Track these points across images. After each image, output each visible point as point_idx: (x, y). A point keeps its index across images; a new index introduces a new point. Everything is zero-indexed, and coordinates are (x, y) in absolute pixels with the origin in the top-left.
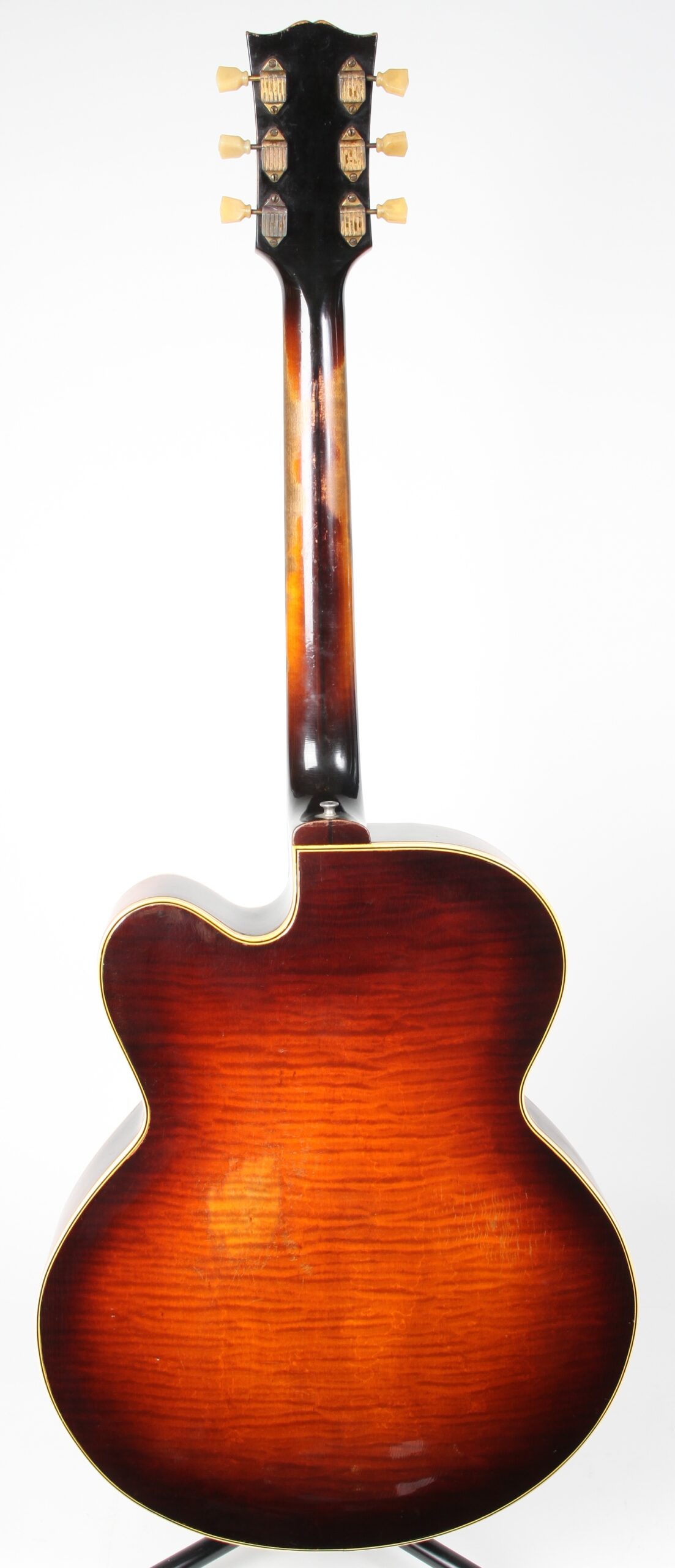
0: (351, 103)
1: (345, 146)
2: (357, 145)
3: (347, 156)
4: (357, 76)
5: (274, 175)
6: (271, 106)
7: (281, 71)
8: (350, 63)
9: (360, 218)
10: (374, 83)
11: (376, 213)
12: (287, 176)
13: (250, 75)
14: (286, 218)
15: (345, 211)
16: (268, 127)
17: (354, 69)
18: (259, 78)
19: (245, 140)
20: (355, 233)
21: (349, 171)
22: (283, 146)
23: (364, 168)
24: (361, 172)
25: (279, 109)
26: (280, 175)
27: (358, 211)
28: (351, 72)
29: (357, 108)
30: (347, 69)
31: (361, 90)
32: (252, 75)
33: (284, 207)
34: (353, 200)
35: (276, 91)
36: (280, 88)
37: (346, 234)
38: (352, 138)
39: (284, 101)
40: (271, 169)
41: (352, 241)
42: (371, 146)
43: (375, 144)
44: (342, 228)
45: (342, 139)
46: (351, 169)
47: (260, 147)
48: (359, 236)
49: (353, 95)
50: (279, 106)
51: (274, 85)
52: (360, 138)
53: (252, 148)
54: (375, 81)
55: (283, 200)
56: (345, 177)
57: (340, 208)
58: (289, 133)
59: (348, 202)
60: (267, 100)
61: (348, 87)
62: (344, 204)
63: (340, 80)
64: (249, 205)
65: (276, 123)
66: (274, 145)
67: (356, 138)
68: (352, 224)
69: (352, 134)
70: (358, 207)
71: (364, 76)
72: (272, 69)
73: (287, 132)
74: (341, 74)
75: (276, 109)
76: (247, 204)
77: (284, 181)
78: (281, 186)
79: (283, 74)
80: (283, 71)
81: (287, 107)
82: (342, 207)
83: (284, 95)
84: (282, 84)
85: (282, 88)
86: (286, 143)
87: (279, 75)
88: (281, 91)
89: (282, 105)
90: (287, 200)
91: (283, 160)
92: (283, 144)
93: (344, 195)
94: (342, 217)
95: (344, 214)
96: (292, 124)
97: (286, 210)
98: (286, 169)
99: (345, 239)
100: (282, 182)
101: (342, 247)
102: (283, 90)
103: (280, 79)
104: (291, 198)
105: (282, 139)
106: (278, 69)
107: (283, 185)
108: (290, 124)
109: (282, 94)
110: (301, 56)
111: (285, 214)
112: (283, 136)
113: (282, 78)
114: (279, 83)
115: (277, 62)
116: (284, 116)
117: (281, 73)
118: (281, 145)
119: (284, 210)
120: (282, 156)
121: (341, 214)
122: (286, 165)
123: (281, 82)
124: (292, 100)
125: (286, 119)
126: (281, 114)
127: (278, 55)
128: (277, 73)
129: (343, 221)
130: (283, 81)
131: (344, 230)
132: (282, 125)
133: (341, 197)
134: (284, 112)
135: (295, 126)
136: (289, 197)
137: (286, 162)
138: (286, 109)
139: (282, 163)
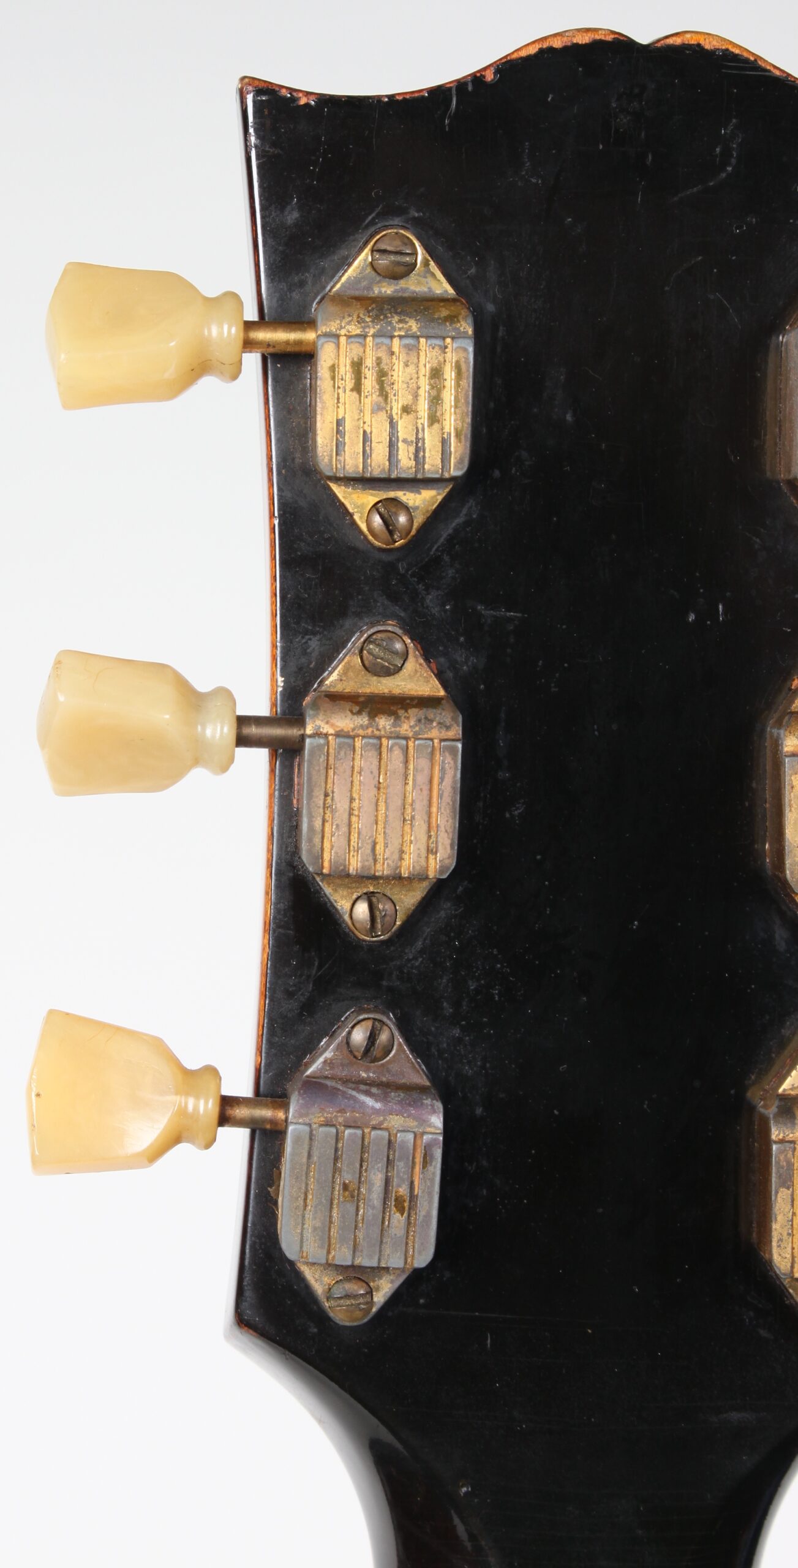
5: (369, 897)
6: (370, 498)
7: (443, 300)
12: (445, 910)
13: (251, 314)
14: (438, 1153)
16: (348, 623)
18: (310, 336)
19: (203, 686)
22: (435, 733)
25: (418, 520)
26: (409, 899)
32: (263, 321)
33: (423, 1090)
35: (406, 410)
36: (436, 400)
39: (455, 470)
40: (355, 865)
44: (777, 1227)
45: (796, 705)
47: (293, 732)
50: (422, 501)
51: (400, 374)
53: (242, 741)
55: (419, 1047)
57: (769, 1109)
58: (467, 661)
60: (352, 462)
62: (792, 1082)
64: (211, 1072)
65: (394, 598)
66: (384, 723)
72: (387, 289)
73: (460, 656)
75: (402, 519)
76: (192, 1063)
77: (425, 939)
78: (409, 965)
79: (459, 321)
80: (454, 300)
81: (464, 511)
82: (783, 1103)
83: (458, 435)
84: (449, 374)
85: (448, 396)
86: (454, 719)
87: (433, 320)
88: (438, 414)
89: (440, 498)
90: (445, 1045)
91: (434, 815)
92: (437, 719)
93: (789, 1032)
94: (781, 1163)
95: (792, 1145)
96: (492, 609)
97: (439, 1106)
98: (448, 868)
99: (790, 1287)
100: (419, 944)
101: (763, 1333)
102: (453, 409)
103: (436, 352)
104: (467, 1038)
105: (432, 694)
106: (425, 293)
107: (422, 962)
108: (479, 607)
109: (447, 430)
110: (570, 219)
111: (430, 1136)
112: (436, 675)
113: (448, 340)
114: (428, 366)
115: (423, 254)
116: (446, 558)
117: (444, 313)
118: (423, 726)
119: (422, 1104)
120: (426, 792)
121: (775, 1142)
122: (452, 845)
123: (445, 361)
124: (497, 473)
125: (457, 575)
126: (430, 549)
127: (427, 214)
128: (420, 312)
129: (788, 1188)
130: (451, 356)
131: (792, 1243)
132: (435, 611)
133: (771, 1043)
134: (451, 539)
135: (510, 620)
136: (457, 1032)
137: (446, 831)
138: (460, 520)
139: (430, 837)
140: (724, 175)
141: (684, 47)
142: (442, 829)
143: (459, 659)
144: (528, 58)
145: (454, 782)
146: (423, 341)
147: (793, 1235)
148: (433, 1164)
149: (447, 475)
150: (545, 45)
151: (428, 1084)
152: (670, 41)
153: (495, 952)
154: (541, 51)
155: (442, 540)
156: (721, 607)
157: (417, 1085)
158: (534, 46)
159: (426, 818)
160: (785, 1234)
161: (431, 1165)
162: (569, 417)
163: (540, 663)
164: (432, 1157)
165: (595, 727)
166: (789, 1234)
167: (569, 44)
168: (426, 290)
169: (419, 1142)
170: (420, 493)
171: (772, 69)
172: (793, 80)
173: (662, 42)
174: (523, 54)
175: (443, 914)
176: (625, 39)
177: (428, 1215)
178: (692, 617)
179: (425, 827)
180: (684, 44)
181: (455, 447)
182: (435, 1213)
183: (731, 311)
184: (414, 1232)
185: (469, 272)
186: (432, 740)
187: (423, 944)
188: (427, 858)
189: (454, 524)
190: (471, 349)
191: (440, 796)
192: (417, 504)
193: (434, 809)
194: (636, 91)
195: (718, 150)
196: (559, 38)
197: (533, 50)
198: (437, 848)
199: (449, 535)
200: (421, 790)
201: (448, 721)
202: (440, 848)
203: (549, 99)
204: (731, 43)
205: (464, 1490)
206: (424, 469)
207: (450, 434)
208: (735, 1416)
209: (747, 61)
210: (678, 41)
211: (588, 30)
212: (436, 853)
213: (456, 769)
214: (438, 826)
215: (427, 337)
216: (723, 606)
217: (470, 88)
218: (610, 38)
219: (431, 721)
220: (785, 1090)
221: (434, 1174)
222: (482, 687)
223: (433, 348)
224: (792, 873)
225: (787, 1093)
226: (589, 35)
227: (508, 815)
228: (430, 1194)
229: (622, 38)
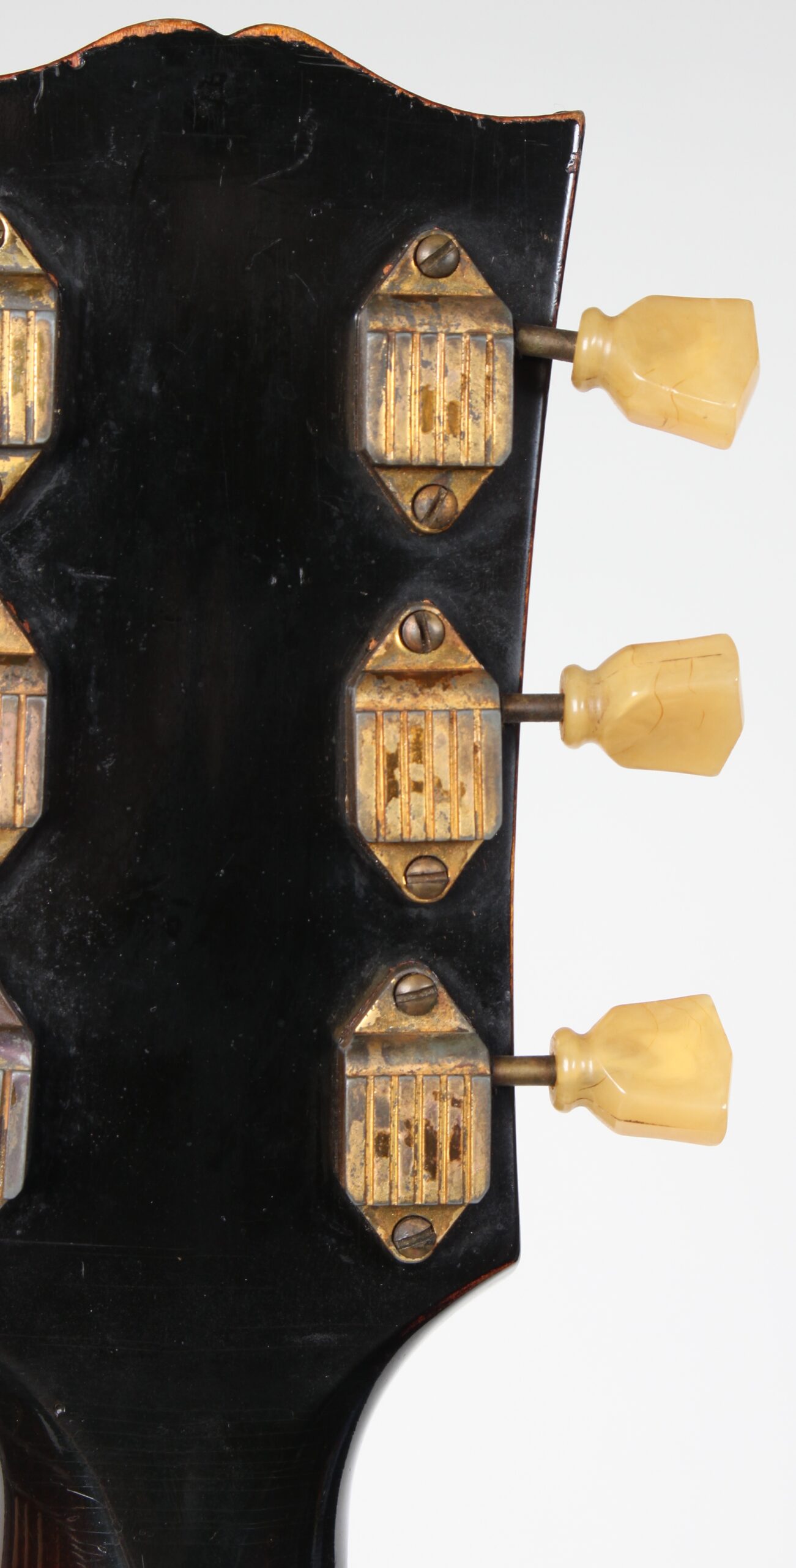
0: (430, 467)
1: (388, 701)
2: (454, 699)
3: (393, 761)
4: (465, 325)
7: (29, 275)
8: (425, 254)
9: (456, 1102)
10: (560, 371)
11: (551, 1080)
12: (39, 859)
14: (26, 1090)
15: (375, 1064)
17: (450, 286)
20: (426, 1190)
21: (402, 844)
22: (21, 688)
23: (489, 828)
24: (471, 851)
25: (9, 484)
27: (450, 1064)
28: (432, 300)
29: (463, 492)
30: (407, 288)
31: (487, 400)
33: (14, 1030)
34: (423, 1007)
36: (20, 370)
37: (377, 1194)
38: (424, 662)
39: (38, 437)
41: (404, 1232)
42: (531, 707)
43: (560, 698)
44: (351, 1158)
45: (370, 665)
46: (417, 833)
48: (451, 1206)
49: (440, 428)
50: (11, 467)
52: (474, 663)
54: (568, 356)
55: (15, 990)
56: (379, 876)
57: (345, 1046)
58: (59, 621)
59: (393, 1014)
61: (413, 383)
62: (367, 1021)
63: (370, 338)
67: (451, 664)
68: (408, 1141)
69: (424, 643)
70: (447, 1039)
71: (508, 329)
73: (51, 616)
74: (377, 307)
77: (20, 887)
78: (5, 912)
79: (41, 295)
80: (39, 276)
81: (55, 478)
82: (357, 1040)
83: (41, 404)
84: (33, 347)
85: (33, 366)
86: (40, 675)
87: (16, 294)
88: (22, 383)
89: (28, 465)
90: (39, 988)
91: (20, 767)
92: (24, 675)
93: (368, 974)
94: (354, 1097)
95: (365, 1080)
96: (83, 572)
97: (28, 1045)
98: (34, 818)
99: (366, 1214)
100: (14, 892)
101: (345, 1259)
102: (36, 380)
103: (19, 324)
104: (61, 981)
105: (22, 652)
106: (12, 268)
107: (17, 909)
108: (70, 570)
109: (30, 399)
110: (155, 201)
111: (19, 1074)
112: (27, 636)
113: (31, 313)
114: (12, 337)
115: (10, 231)
116: (38, 523)
117: (28, 287)
118: (10, 683)
119: (12, 1043)
120: (12, 744)
121: (349, 1077)
122: (38, 796)
123: (28, 333)
124: (86, 442)
125: (48, 539)
126: (22, 514)
127: (17, 194)
128: (5, 286)
129: (361, 1120)
130: (35, 329)
131: (365, 1172)
132: (28, 573)
133: (351, 985)
134: (42, 506)
135: (100, 582)
136: (51, 975)
137: (32, 782)
138: (51, 486)
139: (16, 788)
140: (301, 162)
141: (263, 39)
142: (28, 780)
143: (51, 619)
144: (113, 46)
145: (40, 735)
146: (6, 313)
147: (366, 1165)
148: (22, 1099)
149: (30, 442)
150: (130, 34)
151: (20, 1024)
152: (250, 33)
153: (87, 899)
154: (126, 39)
155: (33, 505)
156: (301, 572)
157: (9, 1025)
158: (119, 34)
159: (12, 769)
160: (358, 1164)
161: (19, 1101)
162: (155, 389)
163: (129, 623)
164: (20, 1094)
165: (182, 685)
166: (362, 1164)
167: (152, 33)
168: (13, 265)
169: (8, 1079)
170: (9, 460)
171: (346, 62)
172: (366, 72)
173: (242, 34)
174: (109, 41)
175: (37, 863)
176: (207, 30)
177: (17, 1149)
178: (274, 581)
179: (11, 778)
180: (262, 36)
181: (38, 416)
182: (23, 1147)
183: (309, 290)
184: (4, 1165)
185: (58, 250)
186: (18, 695)
187: (18, 891)
188: (14, 808)
189: (45, 490)
190: (53, 322)
191: (27, 749)
192: (6, 470)
193: (21, 762)
194: (217, 79)
195: (296, 137)
196: (143, 27)
197: (118, 39)
198: (23, 797)
199: (40, 501)
200: (8, 743)
201: (34, 677)
202: (27, 798)
203: (133, 86)
204: (307, 35)
205: (59, 1411)
206: (8, 436)
207: (33, 403)
208: (318, 1337)
209: (322, 53)
210: (257, 33)
211: (171, 21)
212: (22, 804)
213: (41, 723)
214: (24, 778)
215: (11, 310)
216: (304, 571)
217: (57, 73)
218: (191, 28)
219: (18, 677)
220: (361, 1029)
221: (22, 1109)
222: (73, 646)
223: (16, 320)
224: (363, 822)
225: (363, 1031)
226: (172, 25)
227: (98, 768)
228: (19, 1129)
229: (203, 29)
